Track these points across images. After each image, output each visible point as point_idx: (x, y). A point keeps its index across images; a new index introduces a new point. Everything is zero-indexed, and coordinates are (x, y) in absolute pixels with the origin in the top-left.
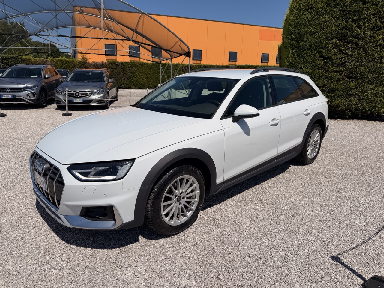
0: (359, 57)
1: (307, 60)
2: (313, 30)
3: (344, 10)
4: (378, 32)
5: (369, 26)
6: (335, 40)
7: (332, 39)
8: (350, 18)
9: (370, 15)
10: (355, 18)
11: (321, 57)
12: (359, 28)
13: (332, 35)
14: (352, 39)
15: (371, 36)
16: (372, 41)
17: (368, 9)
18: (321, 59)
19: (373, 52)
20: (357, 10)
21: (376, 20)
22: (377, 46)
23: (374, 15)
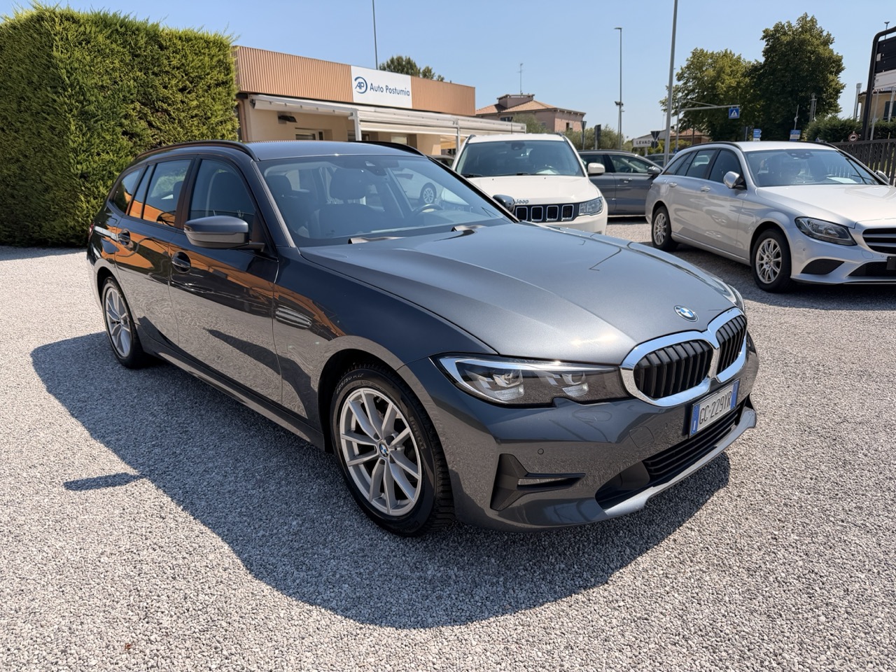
0: (176, 133)
1: (104, 138)
2: (100, 83)
3: (137, 53)
4: (189, 96)
5: (176, 85)
6: (138, 105)
7: (132, 102)
8: (148, 69)
9: (174, 68)
10: (156, 68)
11: (125, 133)
12: (165, 87)
13: (132, 94)
14: (160, 103)
15: (183, 102)
17: (169, 58)
18: (126, 138)
19: (191, 127)
20: (156, 57)
21: (183, 77)
22: (192, 117)
23: (178, 68)
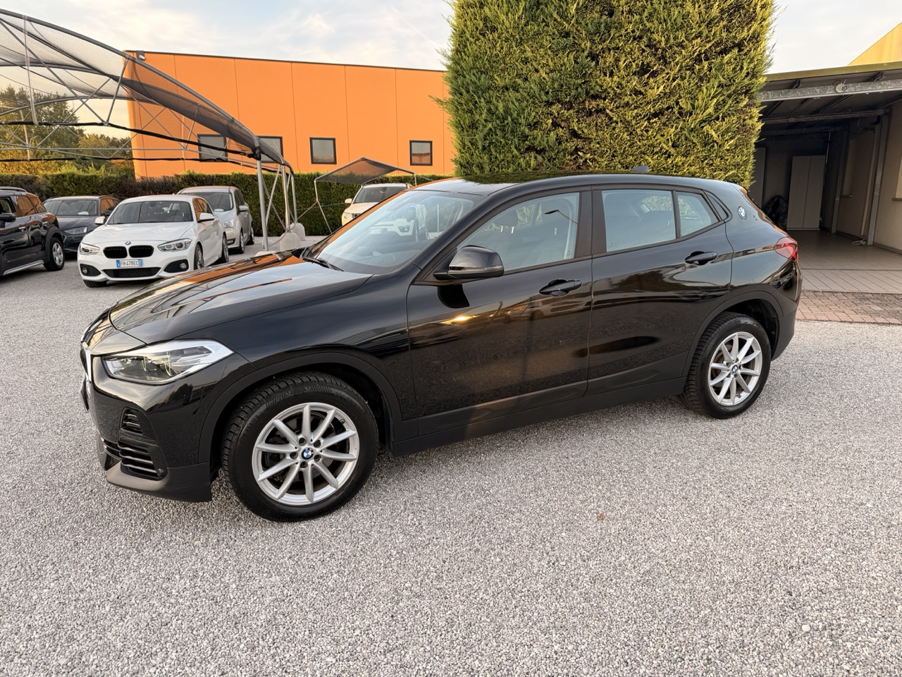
16: (641, 104)
